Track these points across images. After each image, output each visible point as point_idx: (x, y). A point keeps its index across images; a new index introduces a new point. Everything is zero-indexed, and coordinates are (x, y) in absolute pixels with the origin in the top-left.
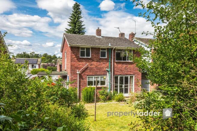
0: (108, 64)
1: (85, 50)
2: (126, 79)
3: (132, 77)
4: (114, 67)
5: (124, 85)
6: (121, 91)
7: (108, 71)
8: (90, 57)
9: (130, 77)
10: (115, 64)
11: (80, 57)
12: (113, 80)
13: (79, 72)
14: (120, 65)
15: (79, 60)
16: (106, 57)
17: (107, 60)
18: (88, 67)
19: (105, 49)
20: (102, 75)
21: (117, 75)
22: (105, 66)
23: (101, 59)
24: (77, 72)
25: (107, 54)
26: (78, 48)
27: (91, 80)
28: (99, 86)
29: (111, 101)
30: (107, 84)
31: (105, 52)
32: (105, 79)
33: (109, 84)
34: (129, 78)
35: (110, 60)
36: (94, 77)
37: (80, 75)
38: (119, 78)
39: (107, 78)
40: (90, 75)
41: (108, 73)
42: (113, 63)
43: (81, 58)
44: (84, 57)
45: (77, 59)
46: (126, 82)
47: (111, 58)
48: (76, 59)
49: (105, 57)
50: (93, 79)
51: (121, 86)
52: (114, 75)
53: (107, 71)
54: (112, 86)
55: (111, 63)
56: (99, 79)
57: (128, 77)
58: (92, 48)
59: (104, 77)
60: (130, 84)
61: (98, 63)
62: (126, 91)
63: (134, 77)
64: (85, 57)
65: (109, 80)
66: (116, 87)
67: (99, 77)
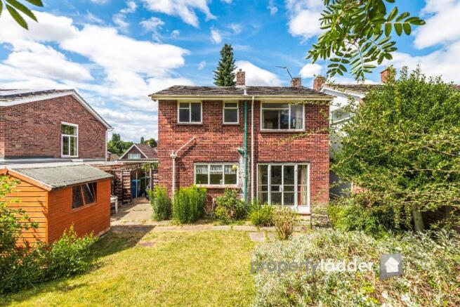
0: (243, 137)
1: (190, 108)
2: (289, 170)
3: (306, 166)
4: (256, 143)
5: (282, 187)
6: (276, 199)
7: (242, 153)
8: (200, 123)
9: (299, 167)
10: (260, 136)
11: (178, 122)
12: (255, 174)
13: (176, 155)
14: (270, 140)
15: (177, 128)
17: (239, 128)
18: (195, 144)
19: (234, 104)
20: (227, 161)
21: (264, 162)
22: (235, 141)
23: (224, 126)
24: (172, 155)
25: (240, 114)
26: (174, 103)
27: (203, 172)
28: (223, 185)
30: (240, 181)
31: (236, 110)
32: (236, 170)
33: (243, 181)
34: (296, 168)
35: (245, 129)
36: (209, 167)
37: (177, 159)
38: (269, 169)
39: (240, 168)
40: (200, 162)
41: (241, 159)
42: (254, 134)
43: (179, 126)
44: (187, 123)
45: (173, 128)
46: (289, 179)
47: (249, 123)
48: (169, 126)
49: (236, 121)
50: (208, 171)
51: (275, 188)
52: (256, 162)
53: (239, 151)
54: (252, 187)
55: (249, 134)
56: (222, 171)
57: (293, 167)
58: (204, 102)
59: (234, 166)
60: (299, 182)
61: (219, 135)
62: (289, 200)
63: (309, 167)
64: (191, 122)
65: (243, 175)
66: (265, 188)
67: (220, 166)
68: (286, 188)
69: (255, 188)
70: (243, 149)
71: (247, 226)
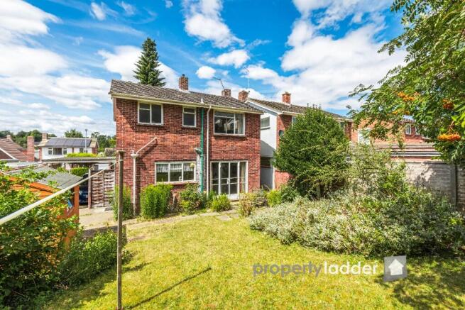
0: (199, 139)
1: (151, 109)
2: (234, 167)
3: (245, 163)
4: (210, 145)
5: (229, 179)
6: (225, 190)
7: (199, 153)
8: (162, 123)
9: (241, 163)
10: (213, 139)
11: (139, 122)
12: (209, 170)
13: (136, 155)
14: (221, 142)
15: (137, 128)
16: (195, 126)
17: (197, 132)
18: (157, 144)
19: (192, 110)
20: (186, 160)
21: (216, 160)
22: (192, 142)
23: (184, 128)
24: (132, 155)
25: (197, 119)
26: (134, 103)
27: (164, 170)
28: (181, 181)
29: (204, 210)
30: (197, 179)
31: (193, 115)
32: (193, 168)
33: (200, 177)
34: (239, 165)
35: (202, 132)
36: (169, 165)
37: (138, 159)
38: (220, 166)
39: (198, 166)
40: (160, 161)
41: (198, 157)
42: (209, 137)
43: (140, 126)
44: (148, 124)
45: (132, 128)
46: (234, 173)
47: (205, 127)
48: (129, 126)
49: (193, 125)
50: (168, 169)
51: (224, 181)
52: (210, 160)
53: (197, 151)
54: (207, 181)
55: (205, 137)
56: (182, 168)
57: (237, 164)
58: (165, 106)
59: (192, 164)
60: (240, 176)
61: (179, 137)
62: (234, 190)
63: (247, 164)
64: (151, 123)
65: (200, 171)
66: (215, 182)
67: (180, 165)
68: (232, 181)
69: (209, 182)
70: (200, 150)
71: (209, 213)
